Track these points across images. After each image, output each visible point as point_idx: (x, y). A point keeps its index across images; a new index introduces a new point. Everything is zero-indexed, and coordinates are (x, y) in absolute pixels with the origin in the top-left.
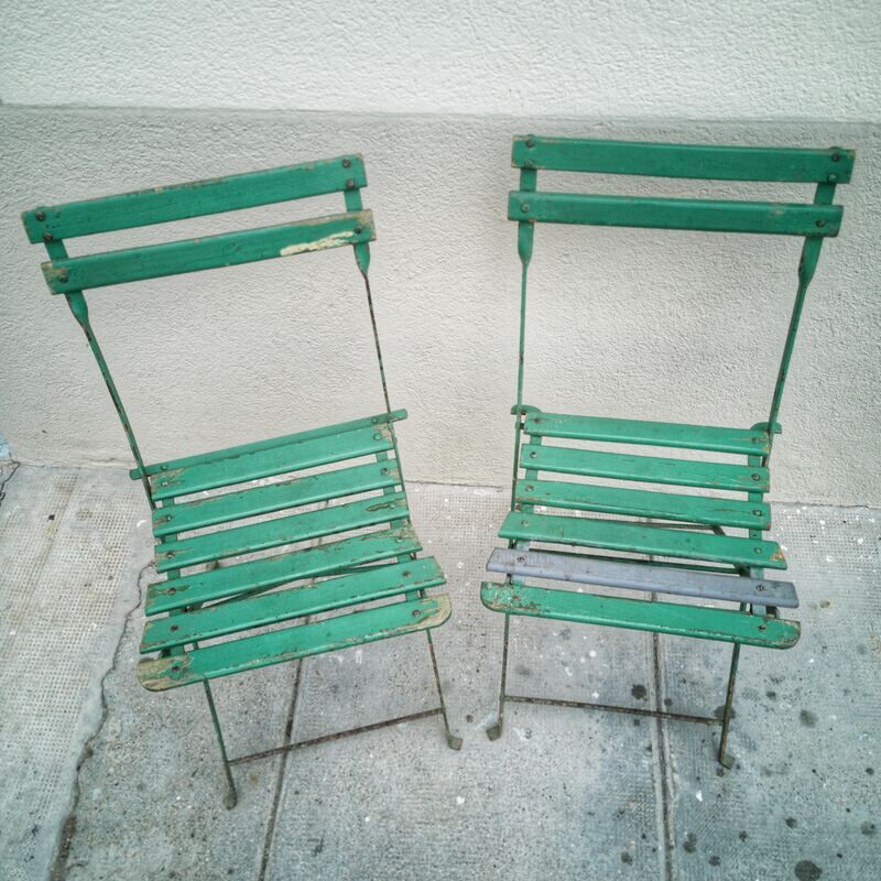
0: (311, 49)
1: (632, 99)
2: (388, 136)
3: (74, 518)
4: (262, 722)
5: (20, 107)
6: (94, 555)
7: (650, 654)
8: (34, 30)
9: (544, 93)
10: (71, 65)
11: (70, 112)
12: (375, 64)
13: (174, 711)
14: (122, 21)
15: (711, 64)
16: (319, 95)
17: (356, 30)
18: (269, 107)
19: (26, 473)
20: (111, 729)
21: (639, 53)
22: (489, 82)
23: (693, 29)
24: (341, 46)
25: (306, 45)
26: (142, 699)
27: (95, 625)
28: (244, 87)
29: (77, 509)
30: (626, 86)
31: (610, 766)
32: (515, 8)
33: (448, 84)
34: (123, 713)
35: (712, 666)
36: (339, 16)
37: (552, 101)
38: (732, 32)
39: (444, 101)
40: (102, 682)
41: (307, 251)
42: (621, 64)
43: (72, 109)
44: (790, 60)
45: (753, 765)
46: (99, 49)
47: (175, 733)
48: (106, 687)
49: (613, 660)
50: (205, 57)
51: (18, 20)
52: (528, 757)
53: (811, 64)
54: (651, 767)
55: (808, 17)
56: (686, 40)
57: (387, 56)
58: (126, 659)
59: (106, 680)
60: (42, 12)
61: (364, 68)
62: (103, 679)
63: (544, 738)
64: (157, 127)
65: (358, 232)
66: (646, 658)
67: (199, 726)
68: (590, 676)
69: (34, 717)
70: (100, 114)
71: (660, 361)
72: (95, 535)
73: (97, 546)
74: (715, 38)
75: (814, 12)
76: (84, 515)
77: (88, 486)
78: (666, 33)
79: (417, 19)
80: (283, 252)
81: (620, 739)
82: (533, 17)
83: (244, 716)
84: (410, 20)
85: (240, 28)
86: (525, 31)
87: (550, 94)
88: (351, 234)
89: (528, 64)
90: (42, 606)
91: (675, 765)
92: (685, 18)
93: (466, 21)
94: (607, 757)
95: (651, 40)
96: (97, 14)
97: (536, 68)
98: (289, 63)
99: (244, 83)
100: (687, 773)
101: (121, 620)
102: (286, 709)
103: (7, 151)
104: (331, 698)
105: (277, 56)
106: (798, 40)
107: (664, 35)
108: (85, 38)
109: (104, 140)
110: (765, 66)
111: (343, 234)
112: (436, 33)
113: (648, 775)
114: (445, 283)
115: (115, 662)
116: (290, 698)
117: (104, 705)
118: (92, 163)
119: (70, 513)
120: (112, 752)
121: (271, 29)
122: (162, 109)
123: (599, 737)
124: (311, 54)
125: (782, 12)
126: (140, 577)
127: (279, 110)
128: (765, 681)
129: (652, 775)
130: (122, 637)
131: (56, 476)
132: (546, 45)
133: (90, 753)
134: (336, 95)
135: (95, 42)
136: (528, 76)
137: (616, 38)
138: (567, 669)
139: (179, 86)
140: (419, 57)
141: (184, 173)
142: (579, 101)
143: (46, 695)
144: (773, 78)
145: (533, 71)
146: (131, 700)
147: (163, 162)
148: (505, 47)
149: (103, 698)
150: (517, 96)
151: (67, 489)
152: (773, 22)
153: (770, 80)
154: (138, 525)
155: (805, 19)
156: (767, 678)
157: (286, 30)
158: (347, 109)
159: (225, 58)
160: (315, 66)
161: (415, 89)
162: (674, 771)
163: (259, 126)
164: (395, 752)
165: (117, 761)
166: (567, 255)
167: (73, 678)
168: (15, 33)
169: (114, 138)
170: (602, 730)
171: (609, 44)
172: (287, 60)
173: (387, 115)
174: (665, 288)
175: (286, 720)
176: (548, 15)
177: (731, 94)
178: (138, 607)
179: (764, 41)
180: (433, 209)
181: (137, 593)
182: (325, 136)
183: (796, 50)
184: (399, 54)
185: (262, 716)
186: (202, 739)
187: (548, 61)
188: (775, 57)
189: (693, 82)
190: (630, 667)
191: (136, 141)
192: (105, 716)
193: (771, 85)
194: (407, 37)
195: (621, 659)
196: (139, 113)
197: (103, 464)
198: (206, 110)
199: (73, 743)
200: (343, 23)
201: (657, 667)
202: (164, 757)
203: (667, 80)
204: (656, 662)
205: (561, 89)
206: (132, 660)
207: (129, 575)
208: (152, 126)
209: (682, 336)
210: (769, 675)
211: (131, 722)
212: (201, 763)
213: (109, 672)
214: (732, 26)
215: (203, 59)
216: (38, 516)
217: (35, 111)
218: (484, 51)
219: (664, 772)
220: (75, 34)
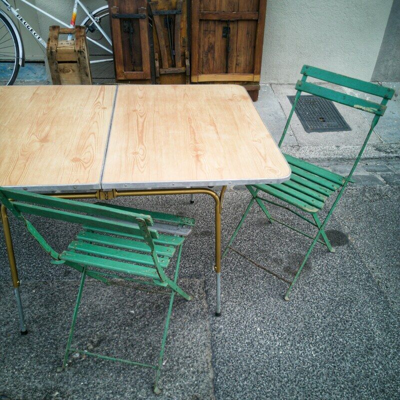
41: (361, 109)
65: (379, 110)
80: (355, 106)
88: (376, 110)
111: (374, 109)
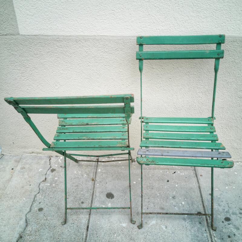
0: (105, 18)
1: (189, 31)
2: (124, 43)
3: (19, 169)
4: (79, 226)
5: (24, 35)
6: (25, 179)
7: (201, 203)
8: (32, 13)
9: (165, 30)
10: (40, 23)
11: (38, 37)
12: (122, 22)
13: (49, 223)
14: (56, 10)
15: (209, 21)
16: (106, 31)
17: (118, 12)
18: (92, 35)
19: (6, 157)
20: (28, 229)
21: (190, 18)
22: (151, 27)
23: (204, 11)
24: (113, 17)
25: (104, 17)
26: (39, 220)
27: (25, 199)
28: (86, 29)
29: (20, 167)
30: (187, 27)
31: (194, 236)
32: (159, 6)
33: (140, 28)
34: (32, 224)
35: (221, 206)
36: (114, 9)
37: (168, 32)
38: (214, 12)
39: (139, 32)
40: (26, 215)
42: (186, 21)
43: (39, 36)
44: (229, 20)
45: (239, 234)
46: (49, 18)
47: (50, 230)
48: (27, 217)
49: (190, 205)
50: (77, 20)
51: (28, 10)
52: (167, 234)
53: (235, 21)
54: (207, 236)
55: (233, 8)
56: (202, 14)
57: (125, 20)
58: (34, 208)
59: (27, 215)
60: (35, 8)
61: (119, 23)
62: (26, 214)
63: (171, 228)
64: (61, 41)
66: (200, 204)
67: (58, 228)
68: (183, 210)
69: (3, 226)
70: (46, 37)
71: (197, 113)
72: (26, 173)
73: (26, 176)
74: (210, 13)
75: (234, 6)
76: (23, 168)
77: (24, 161)
78: (197, 12)
79: (134, 9)
81: (196, 228)
82: (164, 8)
83: (73, 224)
84: (132, 10)
85: (87, 12)
86: (161, 12)
87: (167, 30)
89: (162, 21)
90: (8, 193)
91: (214, 235)
92: (202, 8)
93: (146, 10)
94: (193, 234)
95: (194, 14)
96: (49, 8)
97: (164, 23)
98: (99, 22)
99: (86, 28)
100: (219, 237)
101: (33, 197)
102: (87, 222)
103: (18, 49)
104: (101, 218)
105: (96, 20)
106: (231, 14)
107: (197, 13)
108: (45, 15)
109: (46, 45)
110: (223, 21)
112: (138, 13)
113: (207, 238)
114: (137, 88)
115: (31, 209)
116: (88, 218)
117: (26, 222)
118: (42, 52)
119: (19, 168)
120: (28, 236)
121: (95, 12)
122: (63, 36)
123: (189, 228)
124: (105, 19)
125: (227, 6)
126: (39, 185)
127: (95, 36)
128: (238, 210)
129: (208, 239)
130: (33, 202)
131: (15, 158)
132: (166, 16)
133: (21, 237)
134: (111, 31)
135: (48, 16)
136: (162, 25)
137: (185, 14)
138: (176, 207)
139: (68, 29)
140: (134, 20)
141: (67, 55)
142: (175, 32)
143: (7, 219)
144: (225, 24)
145: (163, 23)
146: (35, 220)
147: (62, 52)
148: (156, 17)
149: (26, 220)
150: (158, 31)
151: (18, 162)
152: (224, 9)
153: (224, 25)
154: (40, 170)
155: (232, 8)
156: (238, 209)
157: (99, 13)
158: (113, 35)
159: (82, 21)
160: (106, 23)
161: (132, 29)
162: (214, 237)
163: (89, 40)
164: (123, 234)
165: (30, 239)
166: (171, 79)
167: (17, 214)
168: (27, 14)
169: (49, 45)
170: (190, 225)
171: (183, 16)
172: (99, 21)
173: (124, 37)
174: (198, 88)
175: (87, 225)
176: (167, 8)
177: (214, 29)
178: (39, 193)
179: (222, 14)
180: (134, 65)
181: (38, 189)
182: (106, 43)
183: (230, 17)
185: (78, 224)
186: (58, 232)
187: (167, 21)
188: (225, 19)
189: (205, 26)
190: (195, 207)
191: (55, 45)
192: (27, 226)
193: (224, 27)
194: (131, 14)
195: (192, 205)
196: (57, 37)
197: (29, 154)
198: (75, 36)
199: (16, 234)
200: (114, 11)
201: (204, 207)
202: (46, 238)
203: (198, 25)
204: (203, 205)
205: (170, 28)
206: (36, 209)
207: (36, 184)
208: (60, 41)
209: (202, 104)
210: (239, 208)
211: (35, 227)
212: (58, 239)
213: (28, 212)
214: (214, 10)
215: (76, 21)
216: (8, 169)
217: (28, 37)
218: (150, 18)
219: (211, 238)
220: (43, 14)
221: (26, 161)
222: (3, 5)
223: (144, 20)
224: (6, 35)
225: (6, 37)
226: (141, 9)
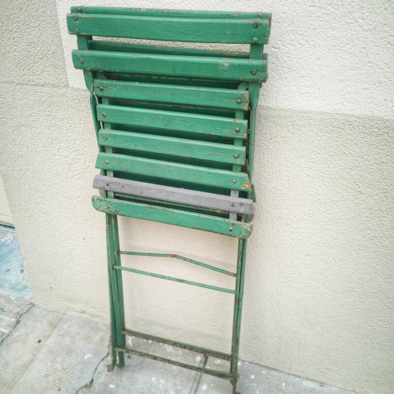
3: (51, 345)
6: (55, 371)
12: (294, 76)
17: (286, 53)
19: (36, 311)
22: (371, 93)
29: (55, 339)
33: (341, 93)
57: (303, 71)
72: (60, 358)
73: (58, 365)
76: (57, 343)
77: (66, 326)
79: (329, 47)
84: (324, 48)
93: (363, 50)
112: (340, 57)
119: (50, 341)
131: (50, 317)
140: (325, 73)
151: (53, 326)
154: (86, 357)
161: (317, 95)
184: (311, 70)
194: (319, 59)
197: (78, 314)
207: (70, 390)
216: (32, 339)
218: (372, 71)
221: (69, 327)
222: (39, 22)
223: (353, 74)
224: (43, 85)
225: (44, 89)
226: (349, 46)
